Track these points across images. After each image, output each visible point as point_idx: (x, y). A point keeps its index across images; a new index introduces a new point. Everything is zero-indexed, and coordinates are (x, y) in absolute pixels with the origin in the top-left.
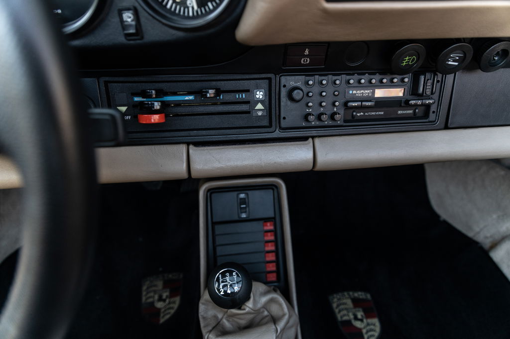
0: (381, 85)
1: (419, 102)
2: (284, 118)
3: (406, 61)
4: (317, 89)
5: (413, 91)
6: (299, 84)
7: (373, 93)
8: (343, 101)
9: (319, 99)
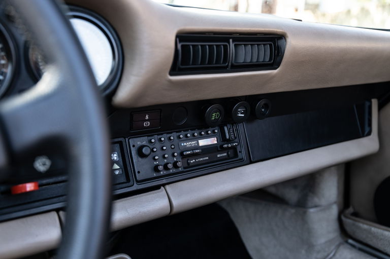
0: (201, 137)
1: (230, 145)
2: (139, 172)
3: (214, 116)
4: (158, 145)
5: (223, 138)
6: (144, 143)
7: (198, 143)
8: (179, 151)
9: (162, 153)
